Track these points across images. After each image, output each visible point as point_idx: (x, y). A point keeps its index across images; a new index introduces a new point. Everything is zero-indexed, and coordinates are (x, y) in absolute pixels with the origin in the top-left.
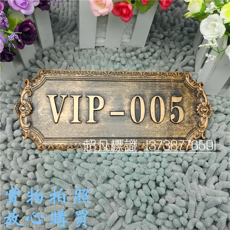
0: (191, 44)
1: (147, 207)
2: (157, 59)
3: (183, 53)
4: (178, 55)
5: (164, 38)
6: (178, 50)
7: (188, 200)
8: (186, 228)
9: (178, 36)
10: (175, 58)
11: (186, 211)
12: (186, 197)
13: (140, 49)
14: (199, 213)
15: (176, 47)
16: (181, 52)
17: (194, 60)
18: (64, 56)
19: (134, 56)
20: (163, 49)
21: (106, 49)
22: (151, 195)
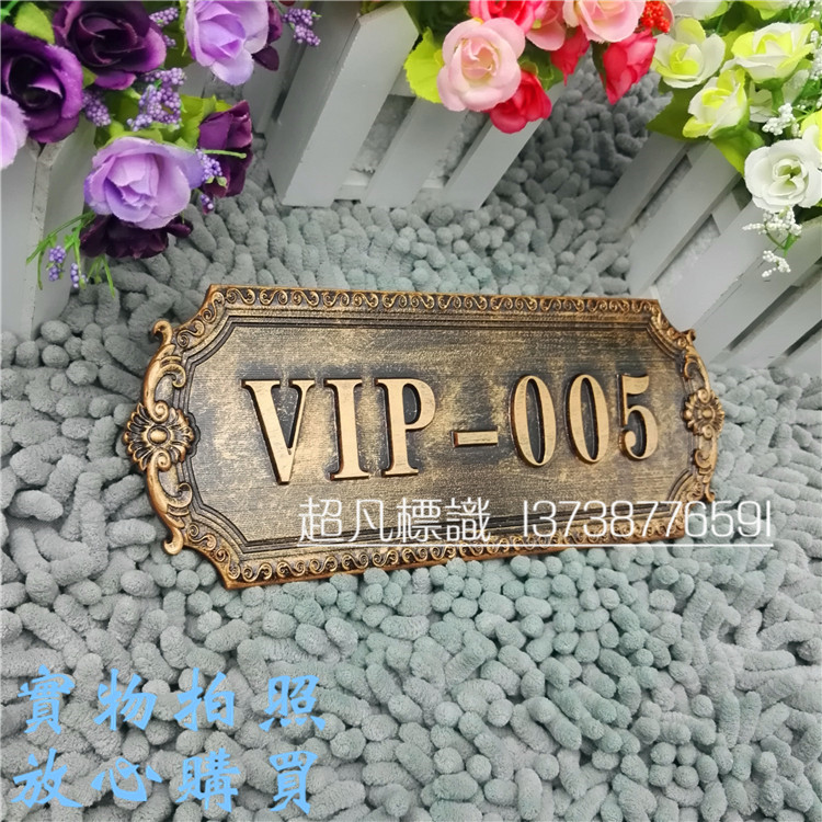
19: (460, 238)
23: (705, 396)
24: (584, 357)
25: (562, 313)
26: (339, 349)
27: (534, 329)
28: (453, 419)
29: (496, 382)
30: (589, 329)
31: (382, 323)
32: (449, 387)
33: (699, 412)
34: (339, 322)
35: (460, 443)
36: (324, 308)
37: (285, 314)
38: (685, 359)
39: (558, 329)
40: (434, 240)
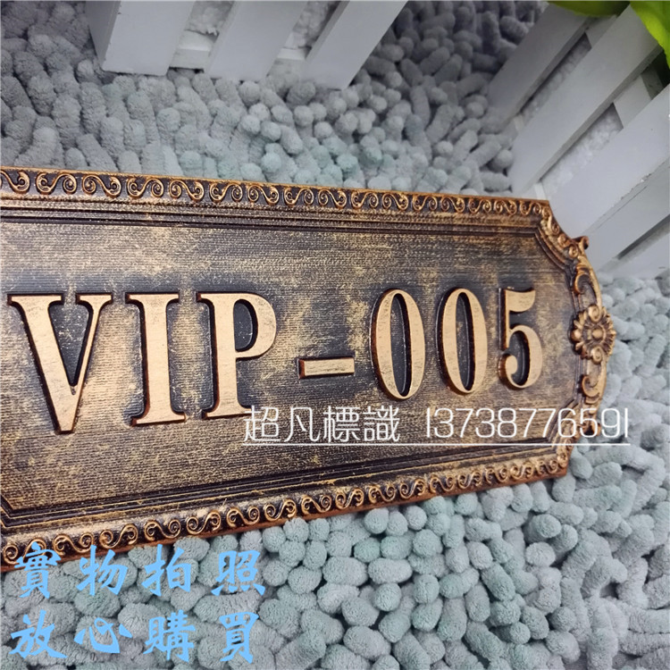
19: (323, 120)
23: (596, 313)
24: (462, 267)
25: (438, 214)
26: (148, 253)
27: (403, 232)
28: (300, 344)
29: (355, 297)
30: (469, 234)
31: (208, 220)
32: (295, 303)
33: (589, 332)
34: (149, 218)
35: (306, 374)
36: (128, 198)
37: (72, 206)
38: (576, 271)
39: (432, 233)
40: (290, 120)
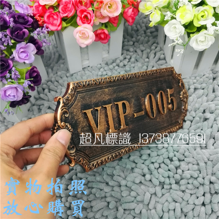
0: (156, 42)
1: (169, 180)
2: (134, 63)
3: (153, 51)
4: (150, 55)
5: (134, 44)
6: (149, 50)
7: (198, 164)
8: (204, 186)
9: (144, 39)
10: (148, 58)
11: (199, 173)
12: (195, 162)
13: (118, 59)
14: (209, 171)
15: (146, 48)
16: (151, 51)
17: (164, 54)
18: (60, 84)
19: (116, 66)
20: (136, 53)
21: (92, 67)
22: (169, 170)
